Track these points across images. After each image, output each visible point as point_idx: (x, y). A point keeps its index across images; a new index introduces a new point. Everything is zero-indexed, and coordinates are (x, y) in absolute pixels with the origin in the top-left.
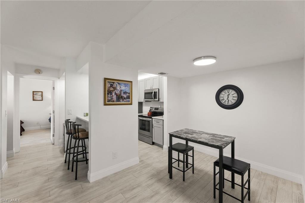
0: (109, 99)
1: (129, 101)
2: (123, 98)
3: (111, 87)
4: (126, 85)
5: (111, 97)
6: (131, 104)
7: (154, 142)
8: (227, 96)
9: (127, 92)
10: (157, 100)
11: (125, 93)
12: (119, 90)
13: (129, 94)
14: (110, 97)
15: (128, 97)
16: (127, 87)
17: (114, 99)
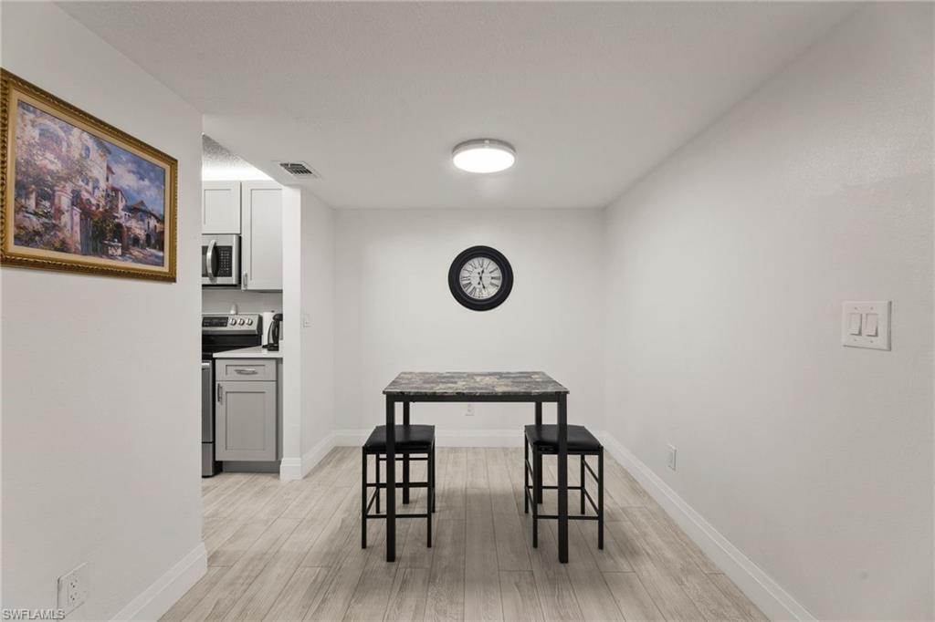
0: (26, 223)
1: (163, 258)
2: (126, 240)
3: (44, 147)
4: (142, 171)
5: (46, 215)
6: (170, 278)
7: (221, 463)
8: (479, 276)
9: (150, 208)
10: (233, 280)
11: (137, 210)
12: (103, 185)
13: (161, 220)
14: (35, 214)
15: (156, 240)
16: (147, 182)
17: (67, 233)
